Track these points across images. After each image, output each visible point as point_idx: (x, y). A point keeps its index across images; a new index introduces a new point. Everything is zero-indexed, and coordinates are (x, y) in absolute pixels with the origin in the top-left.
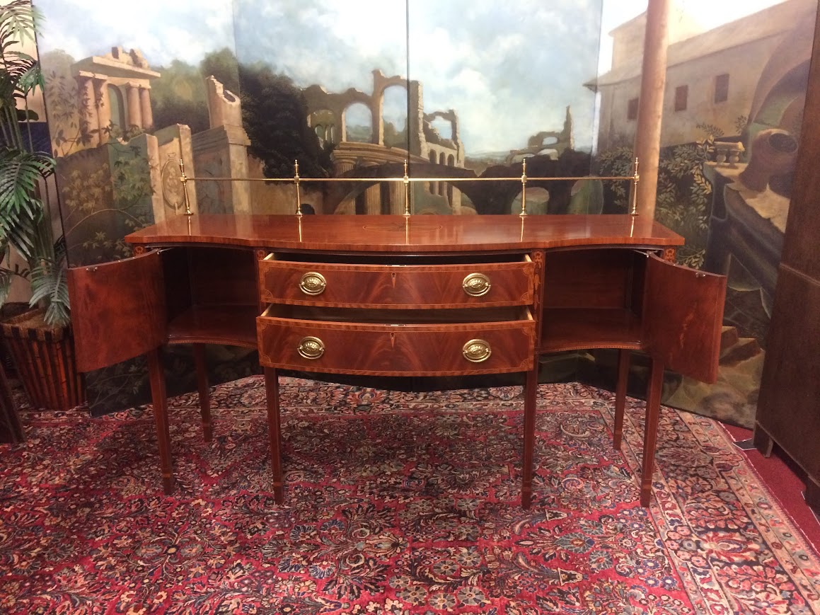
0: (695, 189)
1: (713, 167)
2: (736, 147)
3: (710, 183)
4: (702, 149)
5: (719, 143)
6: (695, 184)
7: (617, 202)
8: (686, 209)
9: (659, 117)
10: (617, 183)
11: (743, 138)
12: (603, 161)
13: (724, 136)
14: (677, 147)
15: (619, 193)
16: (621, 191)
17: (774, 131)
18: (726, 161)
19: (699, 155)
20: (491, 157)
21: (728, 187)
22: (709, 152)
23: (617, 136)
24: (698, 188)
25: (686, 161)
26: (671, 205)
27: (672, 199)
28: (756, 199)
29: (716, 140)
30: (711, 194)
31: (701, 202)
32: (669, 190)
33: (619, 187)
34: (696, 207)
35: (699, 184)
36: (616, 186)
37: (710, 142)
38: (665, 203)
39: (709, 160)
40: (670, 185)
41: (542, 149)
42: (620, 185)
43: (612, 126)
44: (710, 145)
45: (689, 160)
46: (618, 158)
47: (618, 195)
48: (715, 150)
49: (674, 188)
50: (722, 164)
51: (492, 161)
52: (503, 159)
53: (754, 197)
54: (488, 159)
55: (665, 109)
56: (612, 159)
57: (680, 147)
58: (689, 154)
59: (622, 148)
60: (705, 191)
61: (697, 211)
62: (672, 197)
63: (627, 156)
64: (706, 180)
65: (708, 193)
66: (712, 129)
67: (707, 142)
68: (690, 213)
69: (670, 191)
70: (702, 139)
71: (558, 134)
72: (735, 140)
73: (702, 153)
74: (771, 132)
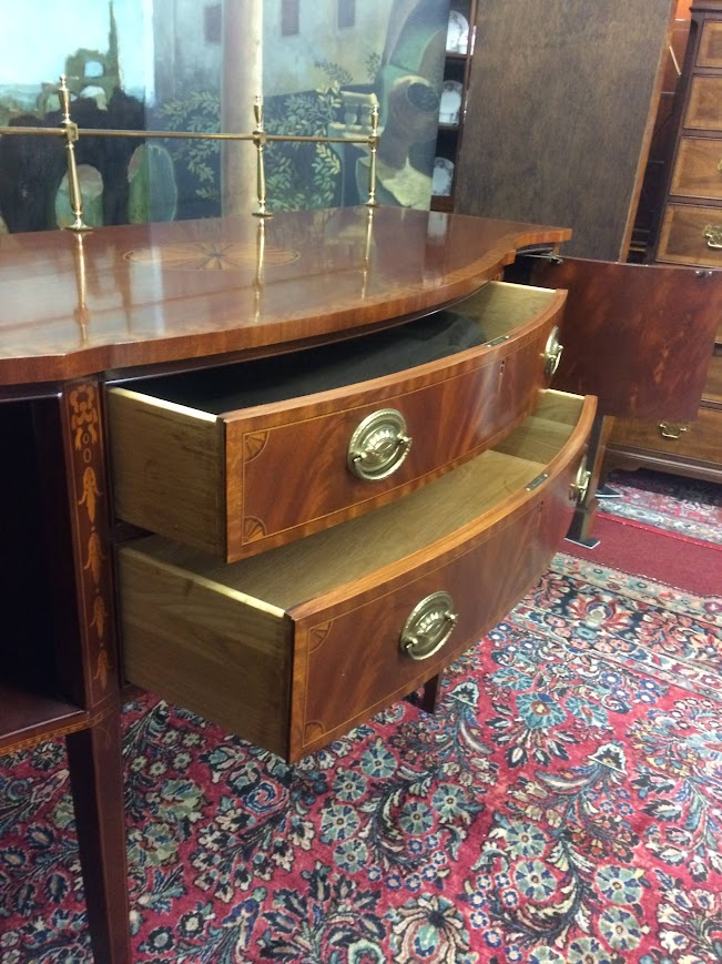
0: (318, 167)
1: (340, 131)
2: (368, 101)
3: (338, 157)
4: (324, 103)
5: (346, 93)
6: (318, 160)
7: (201, 193)
8: (308, 199)
9: (258, 43)
10: (198, 159)
11: (377, 87)
12: (169, 117)
13: (352, 83)
14: (288, 96)
15: (203, 177)
16: (206, 173)
17: (414, 79)
18: (358, 123)
19: (321, 112)
20: (14, 97)
21: (360, 163)
22: (334, 108)
23: (189, 71)
24: (322, 165)
25: (304, 122)
26: (288, 195)
27: (288, 185)
28: (396, 180)
29: (344, 88)
30: (340, 174)
31: (328, 188)
32: (281, 169)
33: (202, 166)
34: (321, 196)
35: (323, 159)
36: (196, 164)
37: (335, 91)
38: (277, 190)
39: (336, 120)
40: (283, 160)
41: (85, 86)
42: (202, 161)
43: (178, 52)
44: (335, 97)
45: (308, 120)
46: (194, 112)
47: (202, 180)
48: (342, 104)
49: (289, 166)
50: (352, 127)
51: (15, 104)
52: (33, 101)
53: (391, 177)
54: (9, 99)
55: (266, 29)
56: (185, 115)
57: (293, 98)
58: (307, 110)
59: (200, 92)
60: (332, 170)
61: (323, 200)
62: (287, 180)
63: (210, 109)
64: (333, 152)
65: (336, 172)
66: (336, 71)
67: (330, 92)
68: (314, 205)
69: (284, 171)
70: (323, 86)
71: (101, 56)
72: (366, 89)
73: (325, 110)
74: (409, 81)
